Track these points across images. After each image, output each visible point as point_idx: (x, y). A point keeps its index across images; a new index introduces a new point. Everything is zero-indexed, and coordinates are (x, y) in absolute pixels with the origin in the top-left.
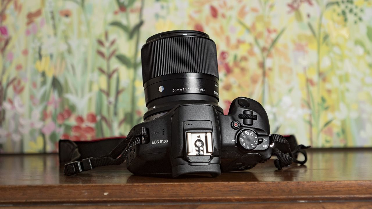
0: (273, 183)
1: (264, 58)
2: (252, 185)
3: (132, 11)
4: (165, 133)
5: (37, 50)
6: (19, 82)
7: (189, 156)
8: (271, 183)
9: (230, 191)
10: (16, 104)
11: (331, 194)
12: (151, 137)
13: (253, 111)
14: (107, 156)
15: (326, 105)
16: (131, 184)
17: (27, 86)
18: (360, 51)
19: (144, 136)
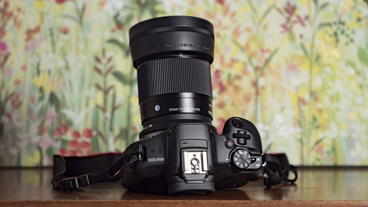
0: (265, 201)
1: (257, 77)
2: (244, 203)
4: (162, 151)
5: (36, 66)
6: (17, 97)
7: (185, 174)
8: (263, 202)
10: (14, 118)
12: (147, 155)
13: (246, 131)
14: (105, 173)
15: (317, 124)
16: (127, 201)
17: (25, 101)
18: (351, 71)
19: (141, 153)
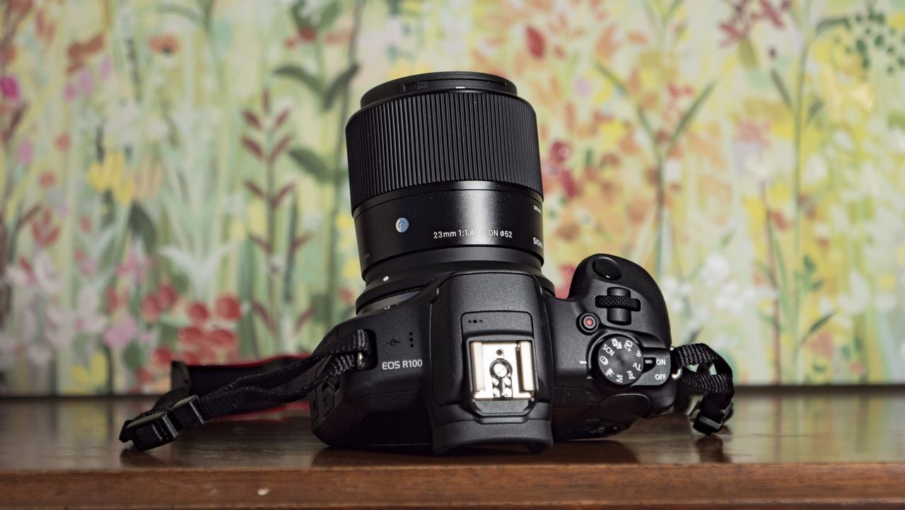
0: (677, 467)
1: (660, 160)
2: (623, 472)
3: (332, 39)
4: (416, 342)
5: (93, 136)
6: (47, 218)
7: (477, 400)
8: (672, 468)
9: (571, 486)
10: (40, 270)
11: (818, 496)
12: (379, 353)
13: (631, 290)
15: (815, 277)
16: (325, 469)
17: (67, 226)
18: (902, 142)
19: (362, 351)
